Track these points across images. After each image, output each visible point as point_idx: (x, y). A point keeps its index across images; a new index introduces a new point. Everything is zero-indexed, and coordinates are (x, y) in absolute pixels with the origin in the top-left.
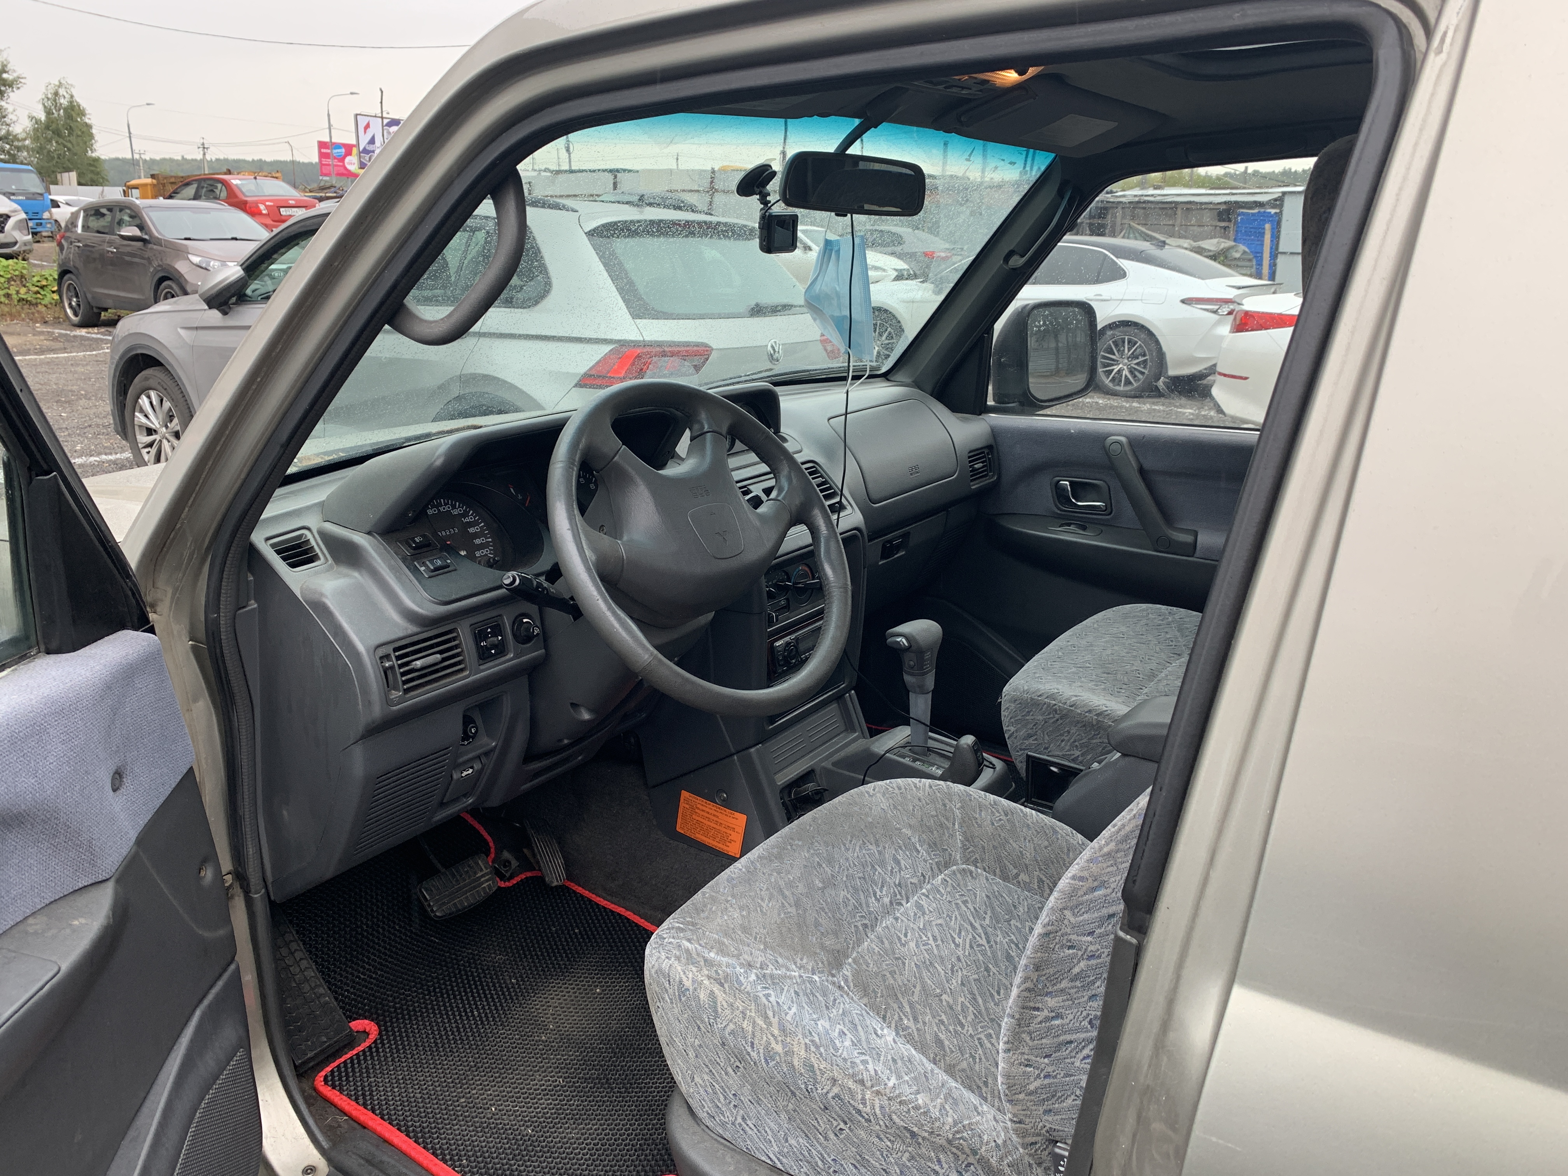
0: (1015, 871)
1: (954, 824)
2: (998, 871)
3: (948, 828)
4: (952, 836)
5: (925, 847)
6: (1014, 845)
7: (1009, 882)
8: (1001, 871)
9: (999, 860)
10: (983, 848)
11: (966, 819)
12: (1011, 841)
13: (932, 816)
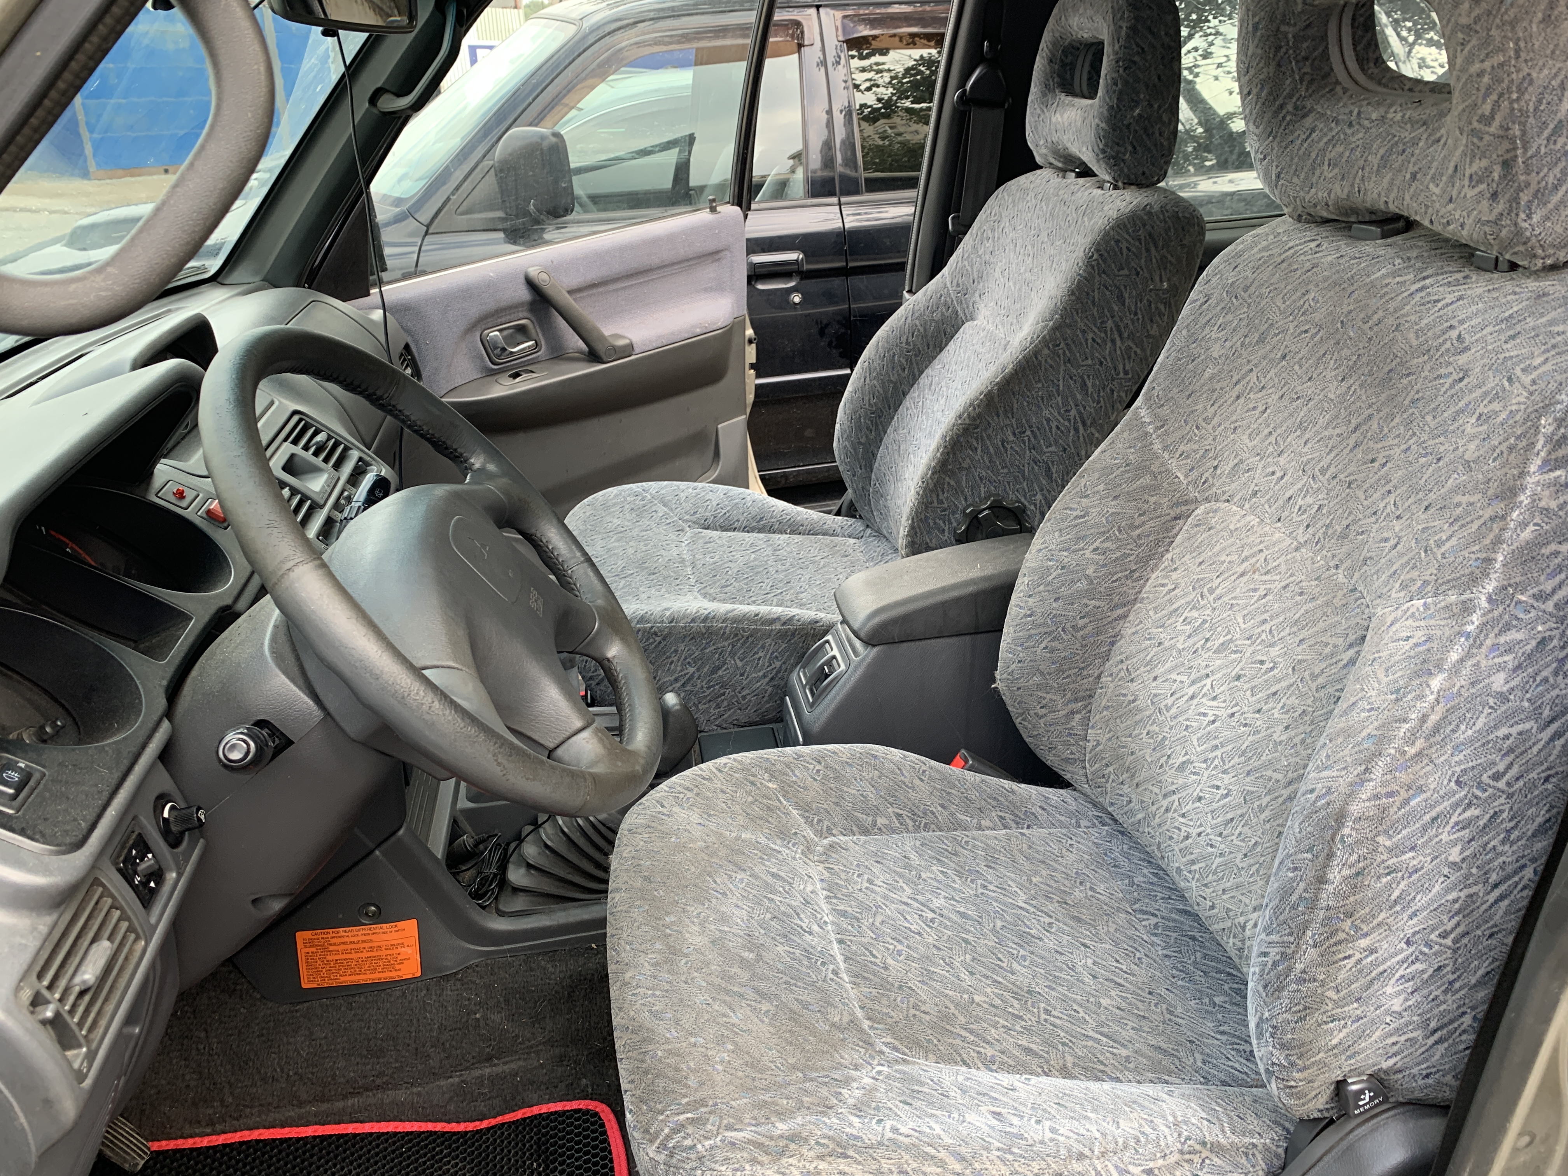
0: (870, 819)
1: (779, 801)
2: (854, 828)
3: (778, 808)
4: (787, 814)
5: (779, 842)
6: (853, 792)
7: (870, 834)
8: (857, 826)
9: (848, 816)
10: (826, 810)
11: (787, 788)
12: (845, 789)
13: (752, 803)
